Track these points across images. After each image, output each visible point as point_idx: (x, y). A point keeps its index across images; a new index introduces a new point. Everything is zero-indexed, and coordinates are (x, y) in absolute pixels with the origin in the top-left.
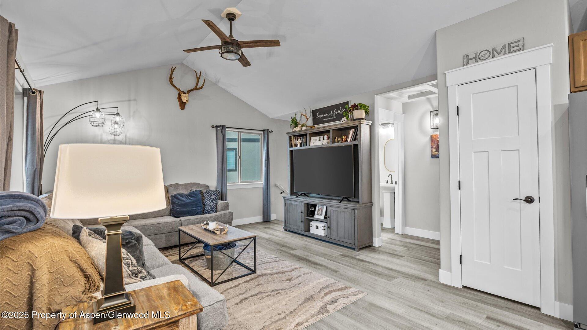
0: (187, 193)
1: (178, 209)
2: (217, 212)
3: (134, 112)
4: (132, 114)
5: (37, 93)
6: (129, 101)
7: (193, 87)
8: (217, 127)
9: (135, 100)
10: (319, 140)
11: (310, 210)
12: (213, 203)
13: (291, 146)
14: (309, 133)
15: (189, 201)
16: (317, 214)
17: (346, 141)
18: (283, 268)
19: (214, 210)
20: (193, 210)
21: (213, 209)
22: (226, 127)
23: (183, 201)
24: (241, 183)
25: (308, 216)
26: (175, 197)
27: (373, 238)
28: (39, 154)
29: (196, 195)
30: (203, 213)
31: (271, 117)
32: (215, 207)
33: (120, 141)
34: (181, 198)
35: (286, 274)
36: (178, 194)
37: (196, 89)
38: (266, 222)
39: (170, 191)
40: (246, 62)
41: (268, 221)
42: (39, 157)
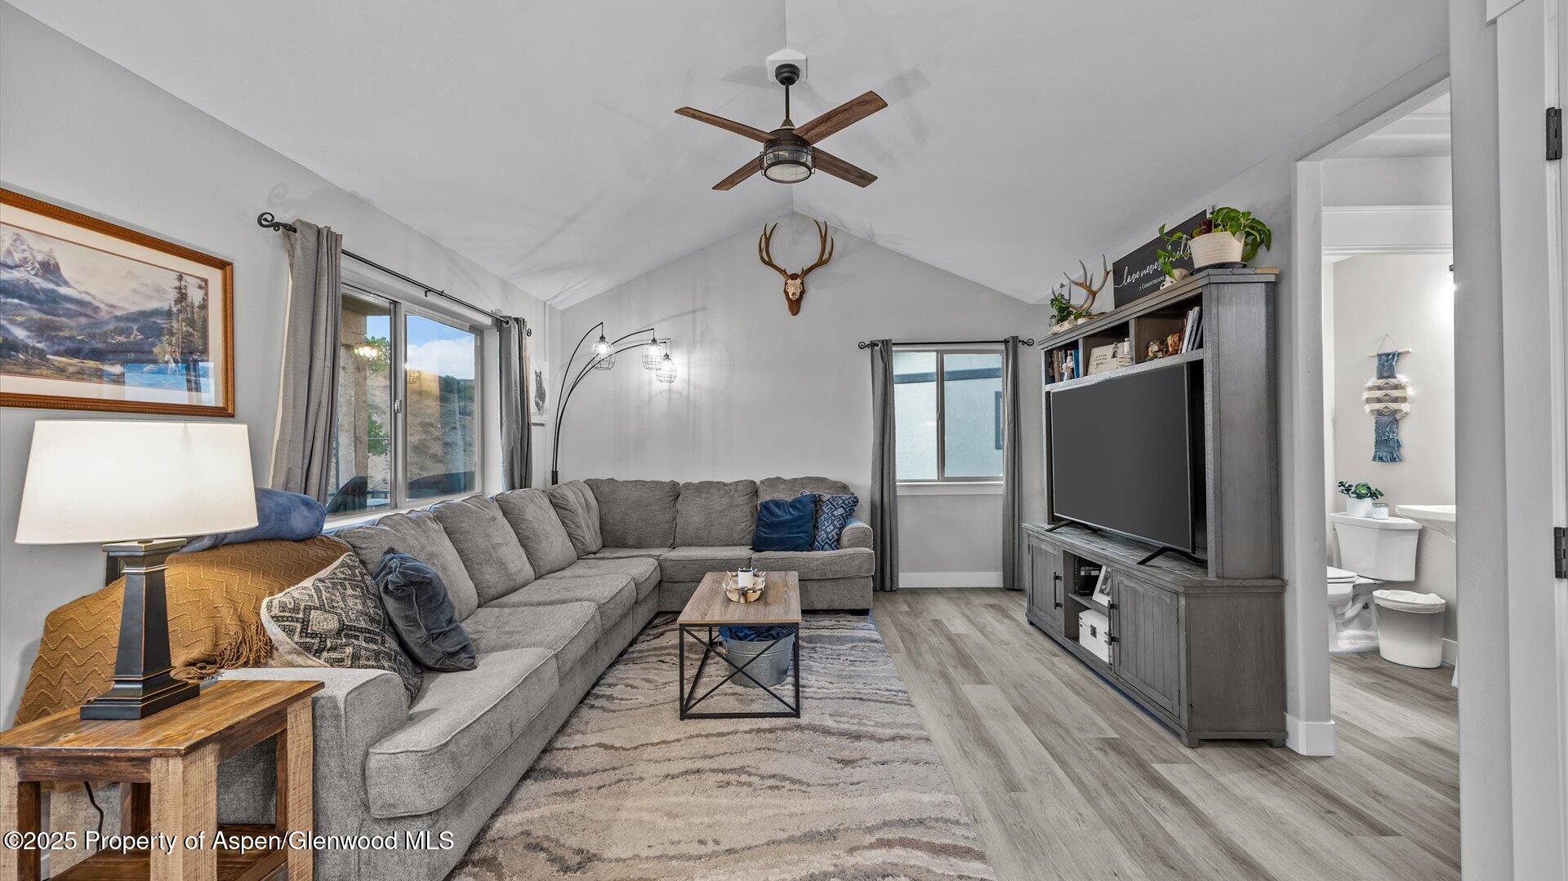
0: (789, 499)
1: (765, 534)
2: (838, 549)
3: (702, 335)
4: (698, 337)
5: (513, 324)
6: (694, 312)
7: (815, 260)
8: (873, 345)
9: (703, 309)
10: (1114, 356)
11: (1083, 573)
12: (834, 526)
13: (1051, 379)
14: (1084, 335)
15: (787, 517)
16: (1102, 591)
17: (1176, 352)
18: (877, 725)
19: (833, 542)
20: (790, 538)
21: (830, 540)
22: (894, 344)
23: (777, 516)
24: (943, 481)
25: (1075, 592)
26: (765, 506)
27: (1289, 718)
28: (518, 422)
29: (804, 505)
30: (810, 546)
31: (1030, 301)
32: (835, 536)
33: (679, 392)
34: (776, 510)
35: (863, 743)
36: (772, 501)
37: (821, 263)
38: (1009, 589)
39: (761, 493)
40: (858, 175)
41: (1015, 588)
42: (518, 428)
